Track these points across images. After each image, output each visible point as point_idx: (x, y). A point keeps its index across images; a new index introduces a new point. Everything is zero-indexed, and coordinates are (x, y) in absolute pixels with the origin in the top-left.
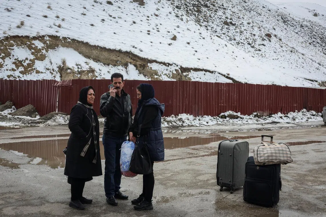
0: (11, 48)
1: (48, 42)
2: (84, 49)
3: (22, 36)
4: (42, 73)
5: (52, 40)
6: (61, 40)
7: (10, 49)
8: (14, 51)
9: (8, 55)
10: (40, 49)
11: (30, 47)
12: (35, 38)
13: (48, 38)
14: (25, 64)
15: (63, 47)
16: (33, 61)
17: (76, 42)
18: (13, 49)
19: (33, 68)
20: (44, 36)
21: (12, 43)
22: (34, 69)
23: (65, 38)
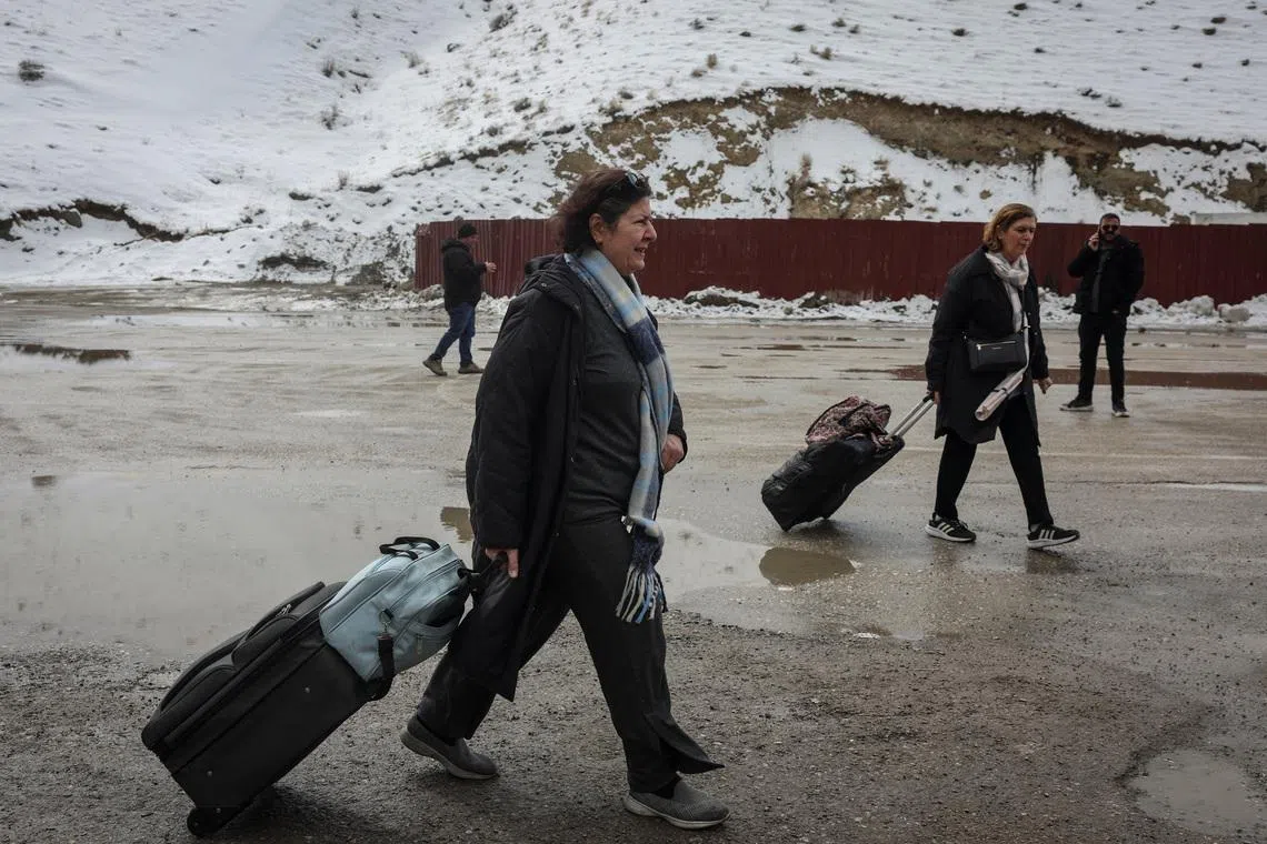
0: (663, 136)
1: (772, 110)
2: (885, 119)
3: (695, 101)
4: (737, 200)
5: (787, 101)
6: (814, 97)
7: (659, 139)
8: (670, 143)
9: (653, 156)
10: (741, 132)
11: (715, 130)
12: (730, 102)
13: (774, 97)
14: (694, 179)
15: (818, 118)
16: (717, 169)
17: (862, 98)
18: (669, 140)
19: (716, 188)
20: (761, 93)
21: (667, 123)
22: (719, 191)
23: (828, 92)
